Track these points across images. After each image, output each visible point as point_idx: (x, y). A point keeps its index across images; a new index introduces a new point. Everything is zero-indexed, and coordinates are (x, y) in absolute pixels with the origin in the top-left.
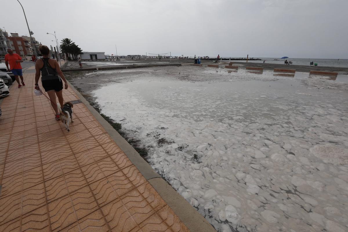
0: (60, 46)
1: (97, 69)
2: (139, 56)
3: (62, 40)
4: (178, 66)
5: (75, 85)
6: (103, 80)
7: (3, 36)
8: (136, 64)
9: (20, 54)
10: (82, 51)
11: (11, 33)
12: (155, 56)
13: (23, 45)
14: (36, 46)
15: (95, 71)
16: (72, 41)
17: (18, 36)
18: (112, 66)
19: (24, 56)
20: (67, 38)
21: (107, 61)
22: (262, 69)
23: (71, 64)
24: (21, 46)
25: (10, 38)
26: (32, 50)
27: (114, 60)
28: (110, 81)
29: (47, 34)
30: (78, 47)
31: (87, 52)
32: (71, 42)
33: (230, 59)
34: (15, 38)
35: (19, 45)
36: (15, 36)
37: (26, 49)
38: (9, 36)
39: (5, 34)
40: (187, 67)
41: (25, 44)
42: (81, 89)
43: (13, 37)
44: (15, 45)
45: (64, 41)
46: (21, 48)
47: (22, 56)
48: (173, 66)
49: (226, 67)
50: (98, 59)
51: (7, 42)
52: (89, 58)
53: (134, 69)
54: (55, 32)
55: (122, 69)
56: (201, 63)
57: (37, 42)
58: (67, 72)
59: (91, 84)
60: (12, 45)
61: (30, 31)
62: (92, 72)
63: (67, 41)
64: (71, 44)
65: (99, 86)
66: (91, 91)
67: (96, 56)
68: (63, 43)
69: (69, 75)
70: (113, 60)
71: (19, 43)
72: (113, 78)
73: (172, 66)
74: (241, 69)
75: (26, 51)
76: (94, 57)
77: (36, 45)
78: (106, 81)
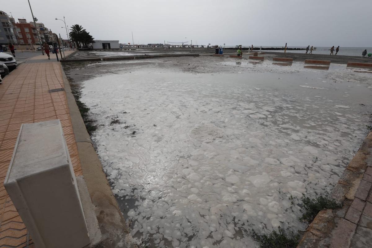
0: (70, 33)
1: (102, 60)
2: (161, 45)
3: (72, 26)
4: (195, 56)
5: (68, 76)
6: (101, 71)
7: (10, 22)
8: (148, 54)
9: (28, 43)
10: (94, 40)
11: (19, 19)
12: (178, 46)
13: (30, 33)
14: (45, 34)
15: (99, 61)
16: (83, 28)
17: (26, 22)
18: (120, 56)
19: (32, 45)
20: (77, 24)
21: (121, 51)
22: (292, 60)
23: (79, 53)
24: (28, 34)
25: (17, 24)
26: (40, 38)
27: (129, 50)
28: (107, 72)
29: (56, 19)
30: (89, 34)
31: (99, 41)
32: (81, 29)
33: (261, 49)
34: (23, 25)
35: (27, 33)
36: (23, 22)
37: (34, 37)
38: (16, 23)
39: (12, 20)
40: (205, 58)
41: (33, 31)
42: (73, 79)
43: (21, 23)
44: (23, 32)
45: (74, 28)
46: (29, 36)
47: (30, 45)
48: (189, 57)
49: (251, 58)
50: (111, 48)
51: (14, 29)
52: (101, 47)
53: (142, 60)
54: (64, 18)
55: (130, 60)
56: (223, 54)
57: (46, 29)
58: (69, 63)
59: (86, 74)
60: (19, 33)
61: (34, 17)
62: (96, 63)
63: (77, 27)
64: (82, 31)
65: (93, 77)
66: (82, 82)
67: (109, 44)
68: (72, 30)
69: (69, 66)
70: (127, 49)
71: (27, 30)
72: (113, 70)
73: (187, 57)
74: (267, 60)
75: (34, 39)
76: (106, 46)
77: (45, 32)
78: (103, 72)
